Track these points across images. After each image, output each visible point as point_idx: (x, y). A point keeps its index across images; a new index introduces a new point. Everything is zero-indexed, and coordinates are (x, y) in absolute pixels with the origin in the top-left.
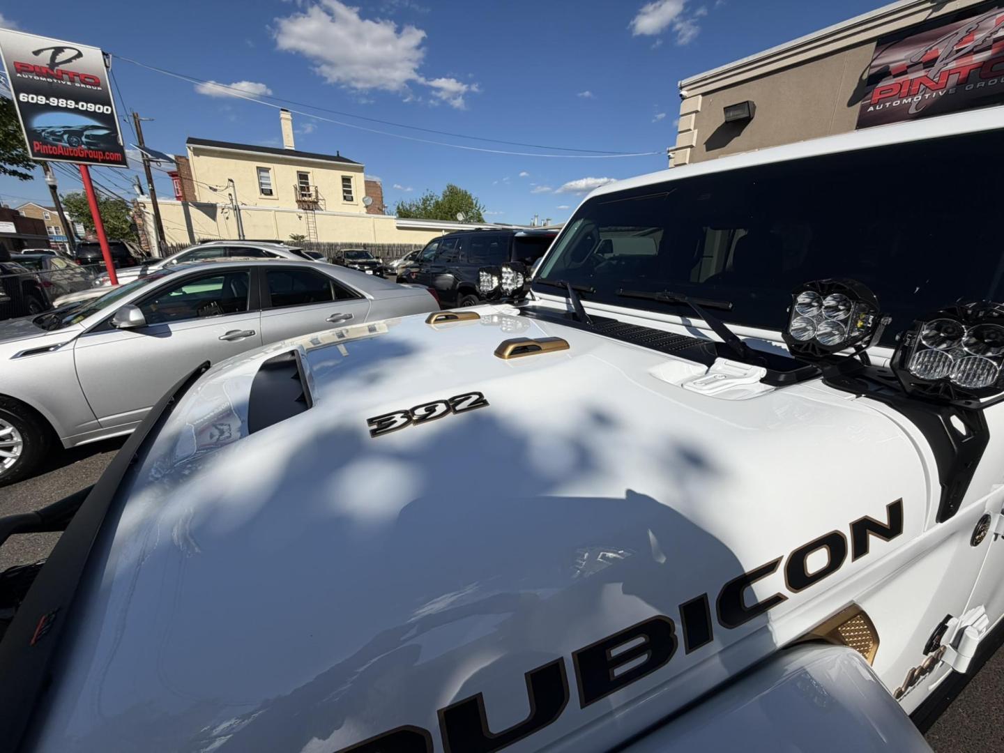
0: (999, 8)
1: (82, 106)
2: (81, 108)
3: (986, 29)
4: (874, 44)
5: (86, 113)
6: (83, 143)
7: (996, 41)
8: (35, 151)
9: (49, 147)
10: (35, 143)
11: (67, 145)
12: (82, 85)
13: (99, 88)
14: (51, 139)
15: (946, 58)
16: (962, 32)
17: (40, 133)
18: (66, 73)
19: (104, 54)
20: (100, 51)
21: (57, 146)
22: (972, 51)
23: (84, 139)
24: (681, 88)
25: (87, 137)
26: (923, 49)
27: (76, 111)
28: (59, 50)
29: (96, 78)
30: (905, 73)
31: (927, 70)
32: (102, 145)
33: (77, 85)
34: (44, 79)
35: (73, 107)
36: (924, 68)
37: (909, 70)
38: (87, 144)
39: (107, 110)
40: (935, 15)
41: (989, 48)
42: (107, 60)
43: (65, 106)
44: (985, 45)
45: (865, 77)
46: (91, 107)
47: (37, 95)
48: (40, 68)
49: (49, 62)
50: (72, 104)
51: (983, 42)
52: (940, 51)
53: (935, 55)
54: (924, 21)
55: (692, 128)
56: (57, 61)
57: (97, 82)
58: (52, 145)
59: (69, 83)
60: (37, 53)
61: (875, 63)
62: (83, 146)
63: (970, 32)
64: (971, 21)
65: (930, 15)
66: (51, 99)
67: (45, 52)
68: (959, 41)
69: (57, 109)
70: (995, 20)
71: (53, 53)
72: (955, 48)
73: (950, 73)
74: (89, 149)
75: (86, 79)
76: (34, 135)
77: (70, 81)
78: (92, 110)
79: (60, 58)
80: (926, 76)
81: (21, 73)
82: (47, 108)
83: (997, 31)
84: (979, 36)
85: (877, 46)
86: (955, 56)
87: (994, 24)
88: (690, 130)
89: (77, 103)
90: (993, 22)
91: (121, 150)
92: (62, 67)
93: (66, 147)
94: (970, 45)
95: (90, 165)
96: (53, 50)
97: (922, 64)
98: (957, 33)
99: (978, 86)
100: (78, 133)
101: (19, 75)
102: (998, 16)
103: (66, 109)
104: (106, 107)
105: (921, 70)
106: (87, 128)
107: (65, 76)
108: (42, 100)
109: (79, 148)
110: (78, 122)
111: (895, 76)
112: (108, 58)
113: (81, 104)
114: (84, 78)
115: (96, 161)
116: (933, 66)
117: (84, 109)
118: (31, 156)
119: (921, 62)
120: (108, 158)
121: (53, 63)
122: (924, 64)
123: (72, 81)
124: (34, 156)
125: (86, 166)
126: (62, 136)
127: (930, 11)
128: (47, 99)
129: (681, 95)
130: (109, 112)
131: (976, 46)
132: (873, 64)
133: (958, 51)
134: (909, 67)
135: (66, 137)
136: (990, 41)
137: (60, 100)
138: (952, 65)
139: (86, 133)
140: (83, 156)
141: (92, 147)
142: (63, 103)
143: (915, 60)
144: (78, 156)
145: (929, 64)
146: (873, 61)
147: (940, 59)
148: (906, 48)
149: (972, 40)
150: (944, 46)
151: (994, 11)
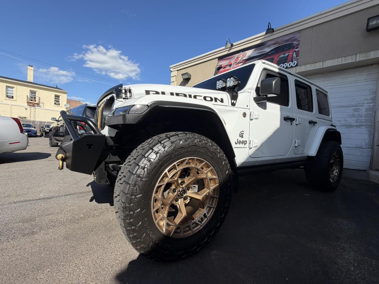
0: (242, 52)
3: (240, 57)
4: (217, 59)
7: (243, 60)
15: (234, 64)
16: (236, 58)
22: (238, 63)
24: (171, 68)
26: (228, 61)
30: (225, 68)
37: (226, 67)
40: (229, 52)
41: (242, 62)
45: (217, 68)
52: (232, 62)
53: (231, 63)
54: (227, 54)
55: (175, 81)
61: (218, 64)
63: (237, 58)
64: (237, 55)
65: (228, 52)
68: (236, 60)
70: (242, 55)
72: (235, 62)
80: (230, 69)
83: (243, 58)
84: (240, 59)
87: (242, 56)
88: (174, 82)
90: (241, 56)
97: (228, 66)
102: (242, 54)
111: (223, 68)
116: (231, 66)
122: (229, 65)
127: (228, 51)
129: (170, 70)
131: (239, 62)
133: (236, 62)
134: (226, 66)
138: (235, 66)
143: (227, 64)
145: (230, 65)
146: (218, 63)
147: (232, 64)
148: (225, 61)
149: (238, 60)
150: (233, 61)
151: (241, 53)
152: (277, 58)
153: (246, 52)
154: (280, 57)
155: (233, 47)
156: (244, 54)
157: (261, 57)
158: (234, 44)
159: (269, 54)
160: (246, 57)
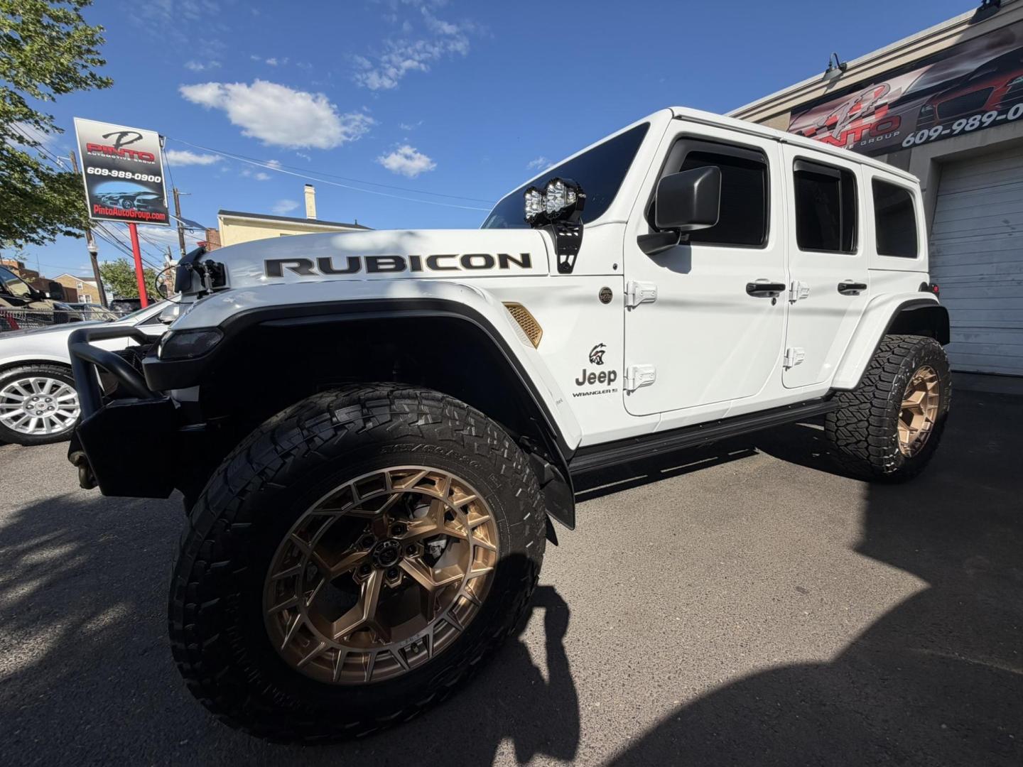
0: (875, 84)
1: (138, 176)
2: (136, 178)
3: (869, 99)
4: (789, 114)
5: (140, 182)
6: (134, 206)
7: (877, 108)
8: (95, 213)
9: (107, 209)
10: (95, 206)
11: (121, 207)
12: (140, 161)
13: (153, 163)
14: (108, 202)
15: (843, 122)
16: (852, 104)
17: (101, 198)
18: (128, 151)
19: (160, 136)
20: (157, 135)
21: (113, 208)
22: (861, 116)
23: (136, 203)
25: (139, 201)
26: (826, 116)
27: (132, 180)
28: (124, 134)
29: (152, 155)
30: (815, 134)
31: (831, 131)
32: (150, 207)
33: (136, 160)
34: (110, 156)
35: (130, 178)
36: (829, 130)
37: (817, 132)
38: (138, 206)
39: (158, 179)
40: (829, 91)
41: (872, 114)
42: (162, 141)
43: (123, 177)
44: (869, 112)
46: (145, 178)
47: (102, 168)
48: (107, 148)
49: (115, 143)
50: (129, 175)
51: (868, 109)
52: (838, 117)
53: (835, 121)
54: (824, 95)
56: (121, 142)
57: (151, 158)
58: (109, 208)
59: (129, 159)
60: (105, 137)
62: (134, 208)
63: (858, 103)
64: (857, 94)
65: (826, 90)
66: (113, 172)
67: (113, 136)
68: (851, 109)
69: (118, 179)
71: (119, 136)
72: (849, 115)
73: (847, 133)
74: (139, 210)
75: (144, 156)
76: (95, 200)
77: (131, 158)
78: (146, 180)
79: (124, 140)
80: (831, 136)
81: (91, 152)
82: (109, 178)
83: (876, 101)
84: (865, 105)
85: (792, 115)
86: (849, 121)
87: (873, 97)
89: (133, 174)
90: (872, 95)
91: (166, 212)
92: (125, 147)
93: (120, 209)
94: (859, 112)
95: (138, 224)
96: (119, 134)
97: (826, 128)
98: (848, 104)
99: (870, 142)
100: (132, 198)
101: (89, 153)
102: (875, 90)
103: (124, 179)
104: (157, 177)
105: (825, 132)
106: (139, 194)
107: (127, 154)
108: (105, 172)
109: (130, 210)
110: (132, 189)
111: (808, 137)
112: (163, 139)
113: (136, 175)
114: (141, 155)
115: (144, 220)
116: (834, 128)
117: (139, 178)
118: (90, 216)
119: (825, 126)
120: (154, 218)
121: (118, 144)
122: (828, 127)
123: (132, 157)
124: (92, 216)
125: (135, 224)
126: (118, 200)
127: (826, 88)
128: (110, 171)
130: (159, 181)
131: (863, 113)
132: (791, 128)
133: (851, 117)
134: (817, 130)
135: (121, 201)
136: (872, 108)
137: (120, 172)
138: (849, 127)
139: (138, 198)
140: (133, 216)
141: (142, 209)
142: (122, 174)
143: (821, 124)
144: (130, 217)
145: (832, 127)
146: (790, 127)
147: (839, 123)
148: (812, 116)
149: (860, 108)
150: (840, 114)
151: (872, 87)
152: (1006, 86)
153: (888, 82)
154: (1014, 83)
155: (845, 75)
156: (881, 90)
157: (941, 92)
158: (850, 65)
159: (972, 78)
160: (889, 97)
